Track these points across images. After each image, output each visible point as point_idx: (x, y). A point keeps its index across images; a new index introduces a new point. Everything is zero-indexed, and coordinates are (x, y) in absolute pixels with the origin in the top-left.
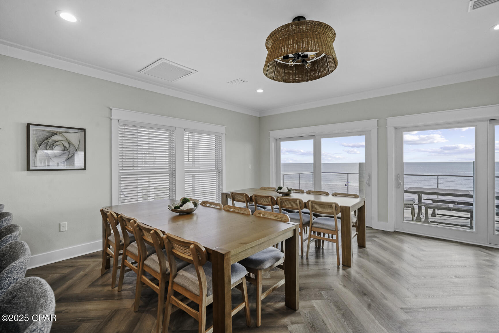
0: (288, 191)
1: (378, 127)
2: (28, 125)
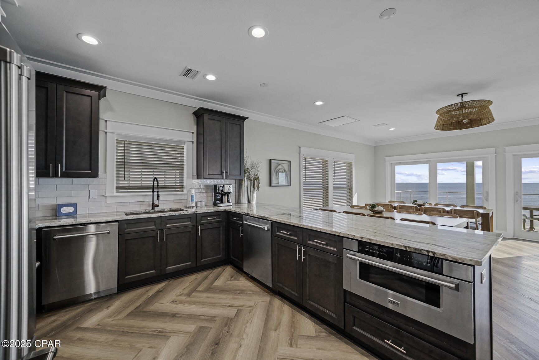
0: (423, 203)
1: (496, 154)
2: (270, 160)
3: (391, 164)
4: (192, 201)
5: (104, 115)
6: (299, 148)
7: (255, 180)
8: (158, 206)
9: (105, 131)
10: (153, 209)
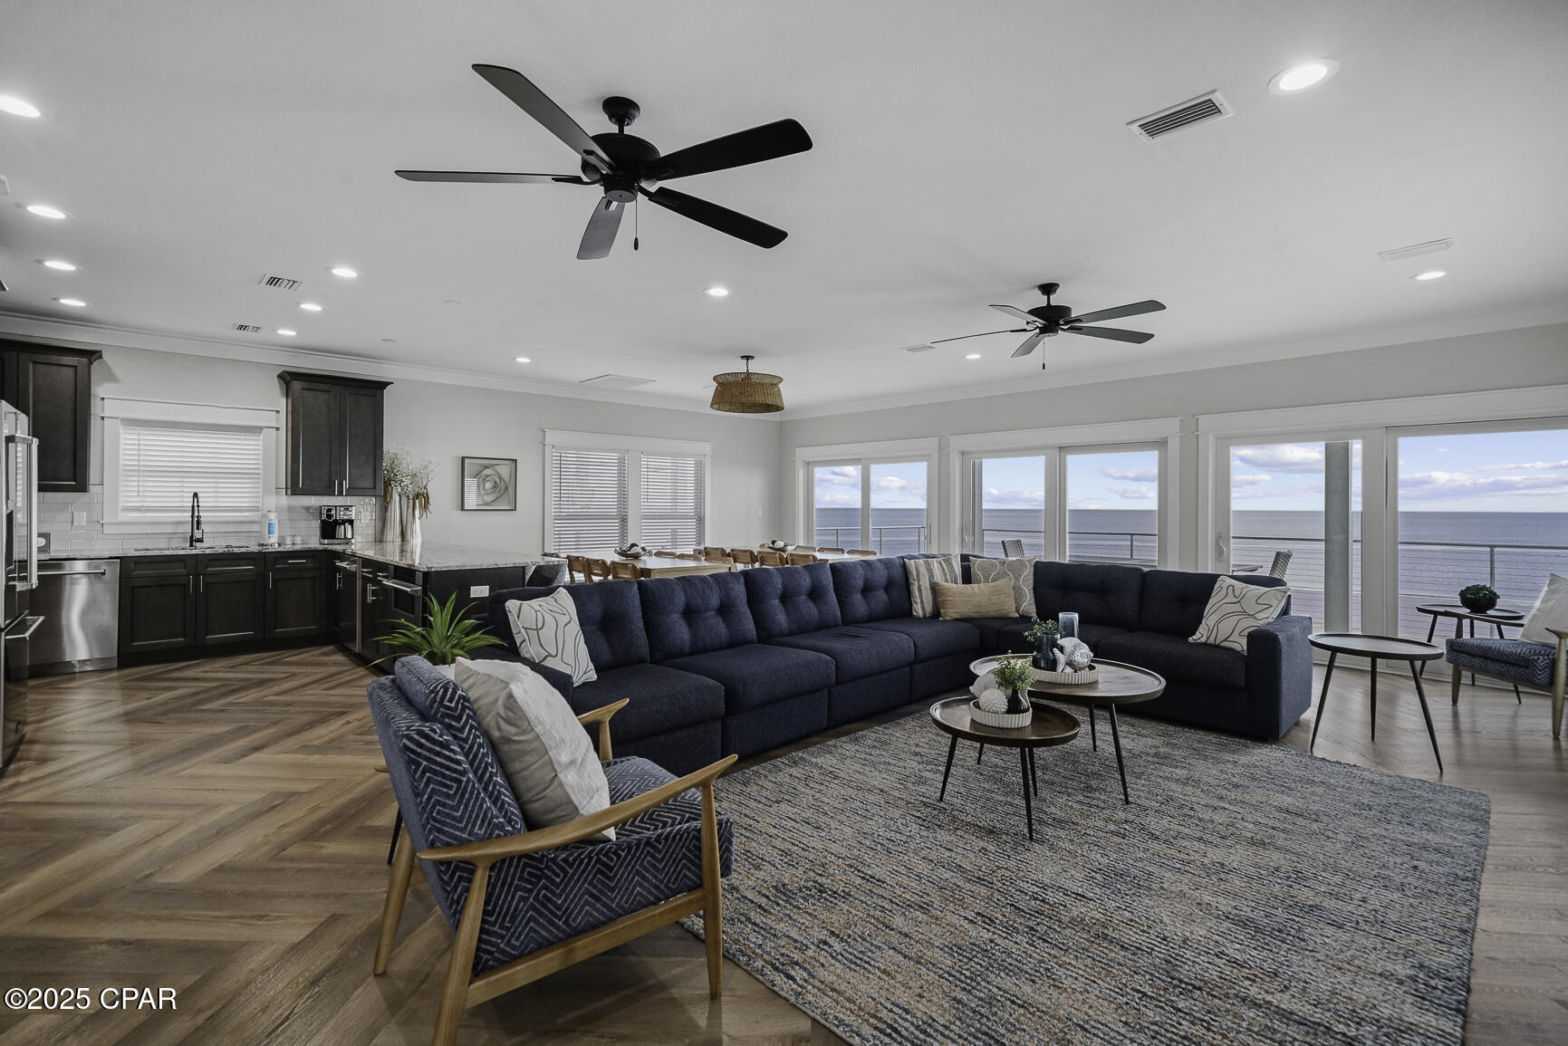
2: (463, 458)
3: (808, 463)
4: (269, 533)
5: (100, 390)
6: (541, 432)
7: (421, 499)
8: (202, 541)
9: (102, 415)
10: (191, 545)
